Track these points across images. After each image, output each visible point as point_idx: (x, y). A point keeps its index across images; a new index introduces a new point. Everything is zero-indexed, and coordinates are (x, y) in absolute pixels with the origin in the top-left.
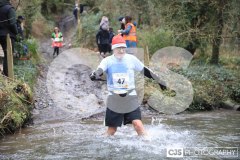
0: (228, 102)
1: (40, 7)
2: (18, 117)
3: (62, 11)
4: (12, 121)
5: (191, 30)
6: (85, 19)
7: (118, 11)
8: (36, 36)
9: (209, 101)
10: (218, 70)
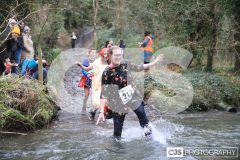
0: (222, 104)
1: (63, 23)
2: (46, 114)
3: (81, 26)
4: (42, 117)
5: (190, 43)
6: (100, 32)
7: (127, 26)
8: (60, 46)
9: (206, 103)
10: (212, 77)
